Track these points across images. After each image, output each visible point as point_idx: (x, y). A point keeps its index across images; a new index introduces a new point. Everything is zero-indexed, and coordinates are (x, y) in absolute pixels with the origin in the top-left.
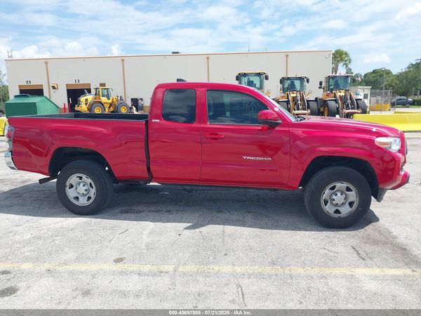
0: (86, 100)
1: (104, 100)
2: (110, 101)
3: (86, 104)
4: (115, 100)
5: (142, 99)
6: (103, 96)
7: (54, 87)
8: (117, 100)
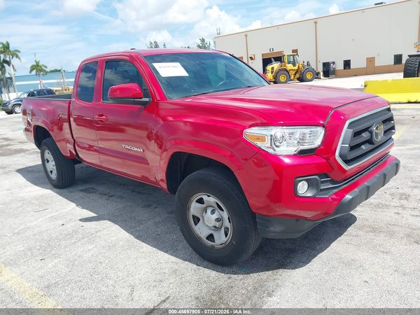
0: (273, 68)
1: (290, 67)
2: (296, 68)
3: (272, 72)
4: (301, 66)
5: (334, 63)
6: (289, 63)
7: (251, 58)
8: (303, 66)
